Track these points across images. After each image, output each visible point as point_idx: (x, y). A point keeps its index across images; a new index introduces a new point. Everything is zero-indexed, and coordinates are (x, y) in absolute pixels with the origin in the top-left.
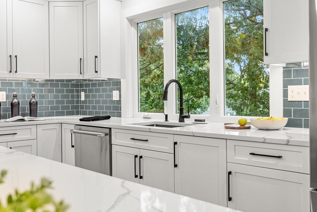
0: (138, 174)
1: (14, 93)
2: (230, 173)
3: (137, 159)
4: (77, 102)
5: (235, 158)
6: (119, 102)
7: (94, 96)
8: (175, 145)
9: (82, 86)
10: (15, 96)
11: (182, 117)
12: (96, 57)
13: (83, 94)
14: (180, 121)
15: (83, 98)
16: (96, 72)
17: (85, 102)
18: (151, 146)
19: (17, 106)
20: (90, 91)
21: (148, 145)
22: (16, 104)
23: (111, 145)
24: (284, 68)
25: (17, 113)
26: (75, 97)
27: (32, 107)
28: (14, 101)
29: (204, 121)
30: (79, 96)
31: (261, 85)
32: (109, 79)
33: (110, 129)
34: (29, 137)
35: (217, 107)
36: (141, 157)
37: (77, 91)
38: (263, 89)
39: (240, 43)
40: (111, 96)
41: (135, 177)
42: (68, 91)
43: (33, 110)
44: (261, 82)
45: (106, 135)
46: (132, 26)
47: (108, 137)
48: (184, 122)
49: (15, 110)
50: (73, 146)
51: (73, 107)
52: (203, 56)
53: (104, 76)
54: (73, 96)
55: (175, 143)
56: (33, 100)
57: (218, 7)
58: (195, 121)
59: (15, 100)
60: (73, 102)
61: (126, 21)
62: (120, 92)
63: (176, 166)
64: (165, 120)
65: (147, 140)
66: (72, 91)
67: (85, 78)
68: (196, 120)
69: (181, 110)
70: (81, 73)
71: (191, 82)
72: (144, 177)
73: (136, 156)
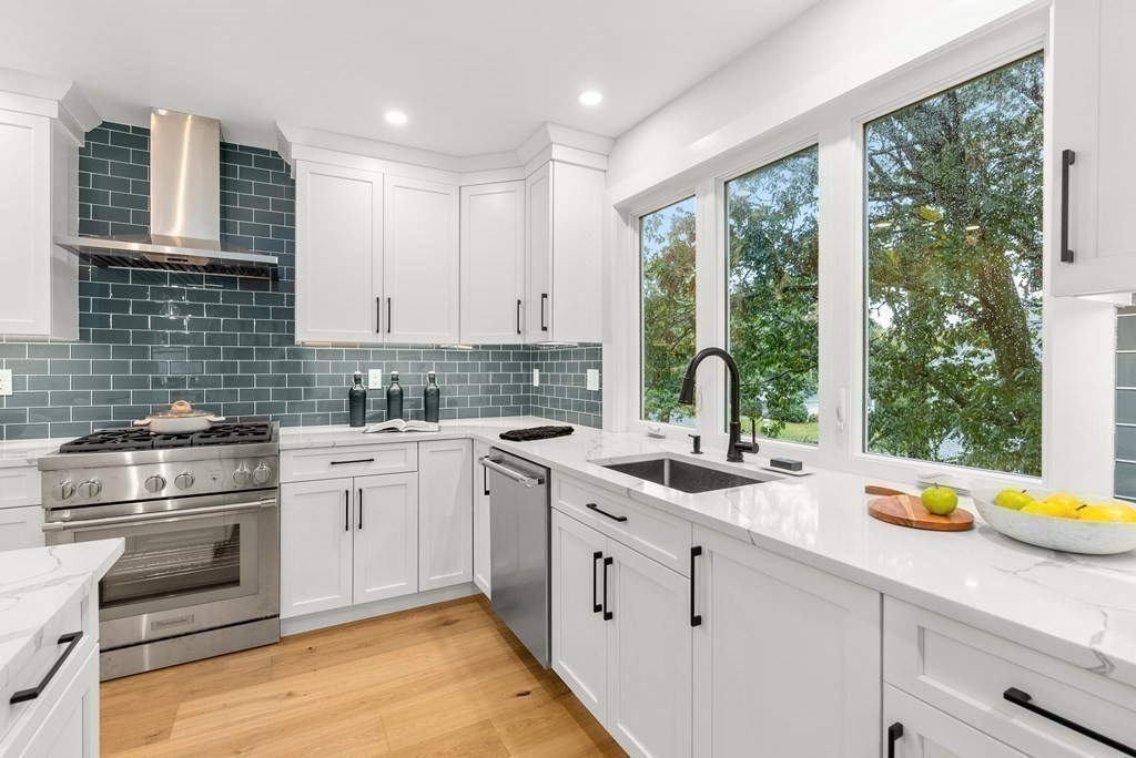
0: (600, 601)
1: (394, 372)
2: (896, 732)
3: (600, 562)
4: (527, 389)
5: (922, 678)
6: (598, 395)
7: (555, 380)
8: (696, 558)
9: (534, 356)
10: (395, 379)
11: (736, 447)
12: (545, 296)
13: (536, 373)
14: (731, 459)
15: (536, 383)
16: (544, 329)
17: (538, 390)
18: (634, 537)
19: (398, 398)
20: (549, 368)
21: (625, 533)
22: (395, 396)
23: (550, 508)
24: (1120, 310)
25: (398, 412)
26: (525, 378)
27: (429, 400)
28: (392, 389)
29: (798, 466)
30: (529, 378)
31: (938, 349)
32: (581, 344)
33: (549, 470)
34: (401, 466)
35: (840, 430)
36: (609, 561)
37: (527, 367)
38: (942, 358)
39: (896, 261)
40: (583, 380)
41: (595, 611)
42: (506, 368)
43: (431, 408)
44: (936, 342)
45: (540, 482)
46: (627, 224)
47: (544, 486)
48: (742, 461)
49: (395, 405)
50: (487, 493)
51: (517, 400)
52: (809, 294)
53: (560, 336)
54: (518, 378)
55: (696, 551)
56: (432, 387)
57: (849, 139)
58: (772, 465)
59: (395, 387)
60: (517, 389)
61: (614, 213)
62: (601, 372)
63: (696, 621)
64: (693, 450)
65: (625, 519)
66: (517, 368)
67: (527, 342)
68: (775, 463)
69: (735, 431)
70: (519, 332)
71: (782, 344)
72: (616, 616)
73: (598, 555)
